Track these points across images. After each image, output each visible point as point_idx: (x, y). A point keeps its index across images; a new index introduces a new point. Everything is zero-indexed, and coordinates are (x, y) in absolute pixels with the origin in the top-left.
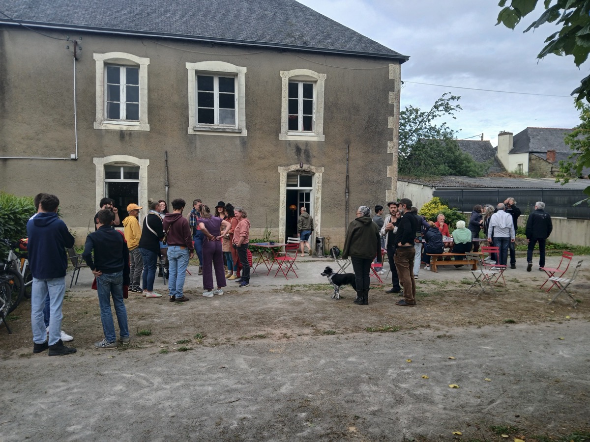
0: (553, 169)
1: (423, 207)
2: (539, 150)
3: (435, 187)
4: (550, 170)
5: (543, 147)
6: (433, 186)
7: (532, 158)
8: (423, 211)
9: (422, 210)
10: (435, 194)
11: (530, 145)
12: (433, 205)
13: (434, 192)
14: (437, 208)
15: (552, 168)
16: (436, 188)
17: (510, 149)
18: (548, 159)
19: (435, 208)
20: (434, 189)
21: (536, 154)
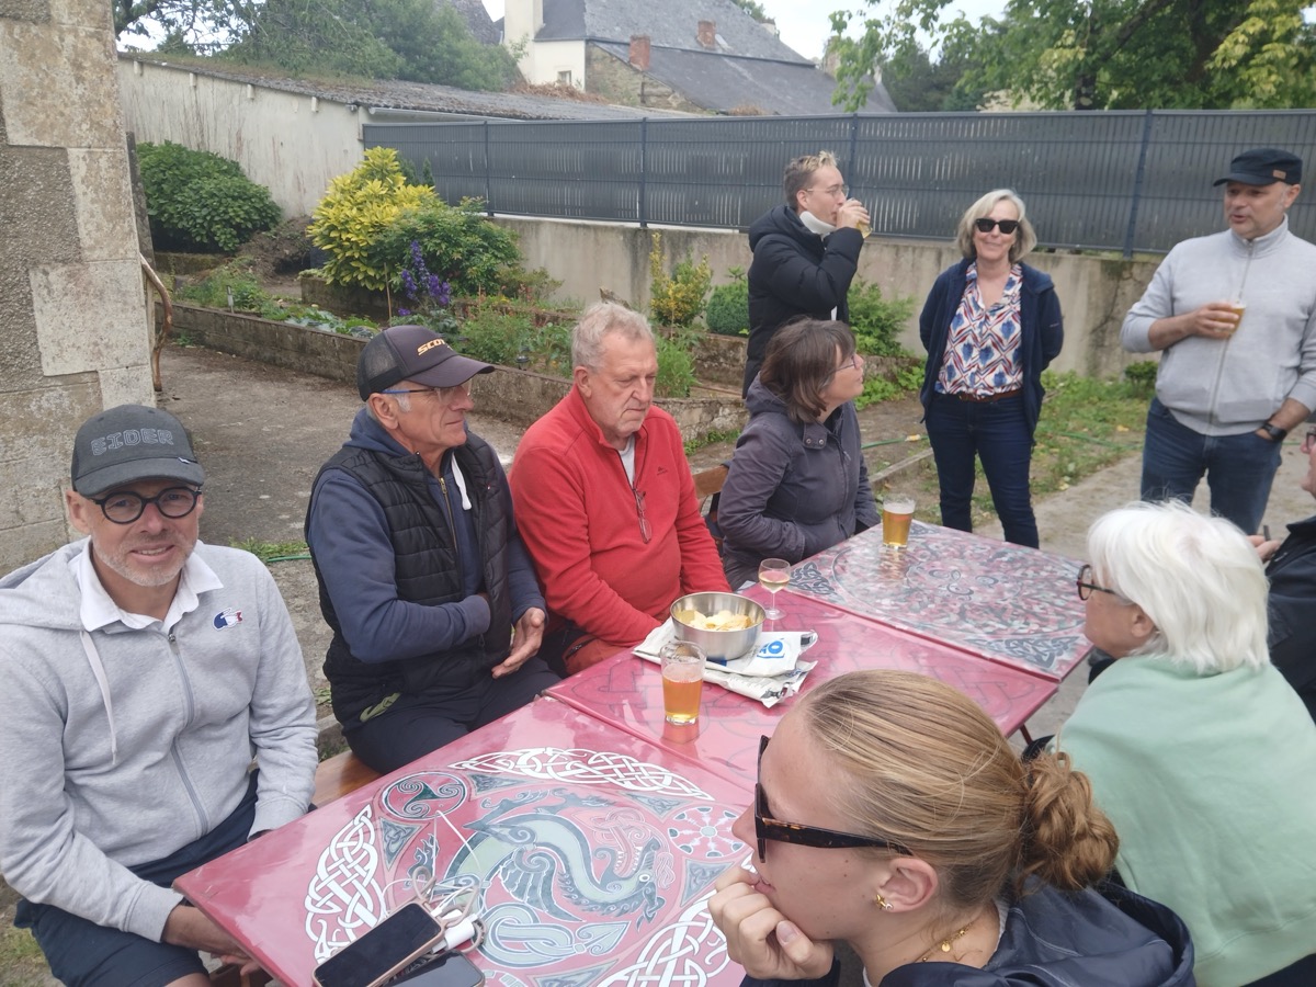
0: (647, 90)
1: (332, 194)
2: (607, 36)
3: (367, 107)
4: (639, 91)
5: (617, 29)
6: (357, 104)
7: (594, 57)
8: (331, 212)
9: (328, 205)
10: (369, 138)
11: (588, 19)
12: (375, 186)
13: (365, 127)
14: (391, 194)
15: (643, 84)
16: (373, 111)
17: (537, 29)
18: (632, 59)
19: (381, 198)
20: (362, 118)
21: (602, 45)
